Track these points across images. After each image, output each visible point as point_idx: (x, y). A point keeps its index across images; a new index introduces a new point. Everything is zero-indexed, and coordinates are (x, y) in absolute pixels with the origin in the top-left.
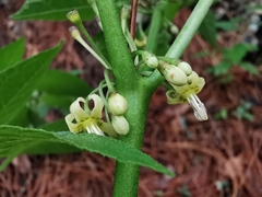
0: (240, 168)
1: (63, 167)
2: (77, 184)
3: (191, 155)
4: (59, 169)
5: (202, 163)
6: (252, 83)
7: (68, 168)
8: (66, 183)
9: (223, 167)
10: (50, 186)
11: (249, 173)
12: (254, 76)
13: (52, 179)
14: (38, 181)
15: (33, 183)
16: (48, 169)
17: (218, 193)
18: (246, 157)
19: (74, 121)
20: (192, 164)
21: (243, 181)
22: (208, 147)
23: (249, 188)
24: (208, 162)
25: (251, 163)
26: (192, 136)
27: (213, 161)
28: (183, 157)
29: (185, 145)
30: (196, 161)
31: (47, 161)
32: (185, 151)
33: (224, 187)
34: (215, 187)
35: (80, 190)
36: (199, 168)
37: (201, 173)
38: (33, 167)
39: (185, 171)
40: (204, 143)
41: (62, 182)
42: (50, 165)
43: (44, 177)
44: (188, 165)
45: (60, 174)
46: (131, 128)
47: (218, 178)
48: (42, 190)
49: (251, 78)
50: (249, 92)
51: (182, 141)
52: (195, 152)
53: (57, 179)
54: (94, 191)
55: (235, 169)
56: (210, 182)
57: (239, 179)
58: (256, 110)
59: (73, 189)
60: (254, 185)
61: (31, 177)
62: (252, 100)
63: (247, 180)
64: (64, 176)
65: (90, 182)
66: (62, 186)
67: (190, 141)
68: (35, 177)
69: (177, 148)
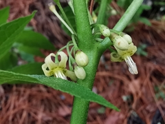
0: (138, 87)
1: (24, 92)
2: (34, 102)
3: (108, 80)
4: (22, 93)
5: (115, 85)
6: (147, 31)
7: (28, 92)
8: (27, 102)
9: (128, 86)
10: (17, 104)
11: (144, 89)
12: (149, 27)
13: (18, 99)
14: (9, 101)
15: (6, 102)
16: (15, 93)
17: (124, 103)
18: (142, 79)
19: (48, 69)
20: (108, 85)
21: (140, 94)
22: (119, 74)
23: (144, 99)
24: (118, 84)
25: (145, 83)
26: (108, 67)
27: (122, 83)
28: (102, 81)
29: (104, 73)
30: (111, 83)
31: (14, 88)
32: (104, 78)
33: (128, 99)
34: (122, 100)
35: (36, 105)
36: (113, 87)
37: (114, 91)
38: (5, 92)
39: (104, 90)
40: (116, 72)
41: (24, 101)
42: (17, 91)
43: (12, 98)
44: (106, 86)
45: (23, 96)
46: (87, 75)
47: (124, 94)
48: (12, 107)
49: (146, 28)
50: (145, 38)
51: (102, 71)
52: (110, 78)
53: (21, 99)
54: (45, 105)
55: (135, 87)
56: (119, 97)
57: (137, 94)
58: (149, 49)
59: (32, 105)
60: (146, 97)
61: (4, 99)
62: (147, 43)
63: (143, 94)
64: (26, 97)
65: (42, 100)
66: (25, 104)
67: (107, 70)
68: (7, 98)
69: (99, 76)
